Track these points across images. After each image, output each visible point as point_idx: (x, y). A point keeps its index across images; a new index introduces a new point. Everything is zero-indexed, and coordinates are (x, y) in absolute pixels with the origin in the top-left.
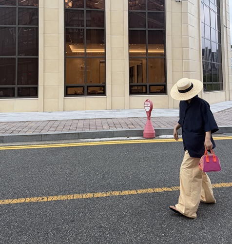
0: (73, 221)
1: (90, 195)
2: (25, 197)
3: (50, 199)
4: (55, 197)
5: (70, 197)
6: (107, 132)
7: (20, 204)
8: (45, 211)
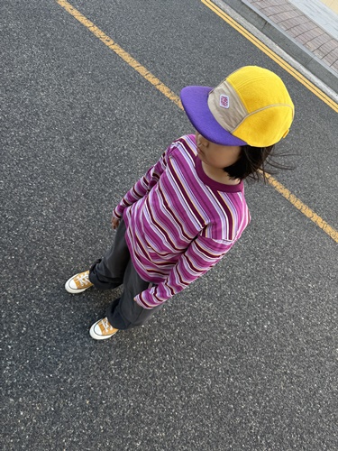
0: (98, 82)
1: (154, 81)
2: (97, 24)
3: (112, 47)
4: (121, 50)
5: (134, 64)
6: (302, 51)
7: (82, 25)
8: (90, 51)
